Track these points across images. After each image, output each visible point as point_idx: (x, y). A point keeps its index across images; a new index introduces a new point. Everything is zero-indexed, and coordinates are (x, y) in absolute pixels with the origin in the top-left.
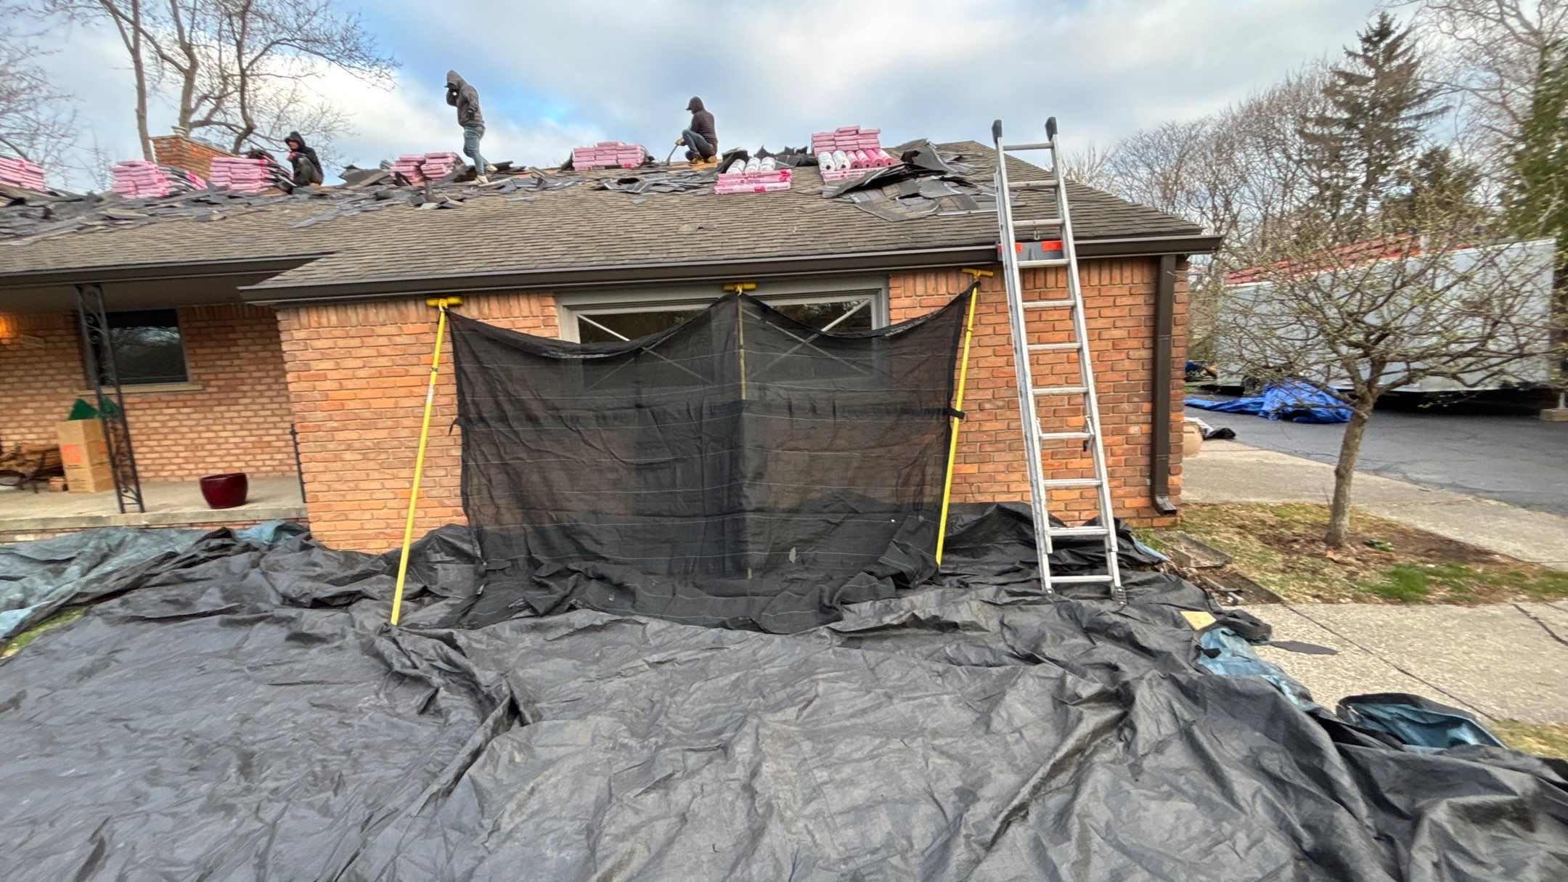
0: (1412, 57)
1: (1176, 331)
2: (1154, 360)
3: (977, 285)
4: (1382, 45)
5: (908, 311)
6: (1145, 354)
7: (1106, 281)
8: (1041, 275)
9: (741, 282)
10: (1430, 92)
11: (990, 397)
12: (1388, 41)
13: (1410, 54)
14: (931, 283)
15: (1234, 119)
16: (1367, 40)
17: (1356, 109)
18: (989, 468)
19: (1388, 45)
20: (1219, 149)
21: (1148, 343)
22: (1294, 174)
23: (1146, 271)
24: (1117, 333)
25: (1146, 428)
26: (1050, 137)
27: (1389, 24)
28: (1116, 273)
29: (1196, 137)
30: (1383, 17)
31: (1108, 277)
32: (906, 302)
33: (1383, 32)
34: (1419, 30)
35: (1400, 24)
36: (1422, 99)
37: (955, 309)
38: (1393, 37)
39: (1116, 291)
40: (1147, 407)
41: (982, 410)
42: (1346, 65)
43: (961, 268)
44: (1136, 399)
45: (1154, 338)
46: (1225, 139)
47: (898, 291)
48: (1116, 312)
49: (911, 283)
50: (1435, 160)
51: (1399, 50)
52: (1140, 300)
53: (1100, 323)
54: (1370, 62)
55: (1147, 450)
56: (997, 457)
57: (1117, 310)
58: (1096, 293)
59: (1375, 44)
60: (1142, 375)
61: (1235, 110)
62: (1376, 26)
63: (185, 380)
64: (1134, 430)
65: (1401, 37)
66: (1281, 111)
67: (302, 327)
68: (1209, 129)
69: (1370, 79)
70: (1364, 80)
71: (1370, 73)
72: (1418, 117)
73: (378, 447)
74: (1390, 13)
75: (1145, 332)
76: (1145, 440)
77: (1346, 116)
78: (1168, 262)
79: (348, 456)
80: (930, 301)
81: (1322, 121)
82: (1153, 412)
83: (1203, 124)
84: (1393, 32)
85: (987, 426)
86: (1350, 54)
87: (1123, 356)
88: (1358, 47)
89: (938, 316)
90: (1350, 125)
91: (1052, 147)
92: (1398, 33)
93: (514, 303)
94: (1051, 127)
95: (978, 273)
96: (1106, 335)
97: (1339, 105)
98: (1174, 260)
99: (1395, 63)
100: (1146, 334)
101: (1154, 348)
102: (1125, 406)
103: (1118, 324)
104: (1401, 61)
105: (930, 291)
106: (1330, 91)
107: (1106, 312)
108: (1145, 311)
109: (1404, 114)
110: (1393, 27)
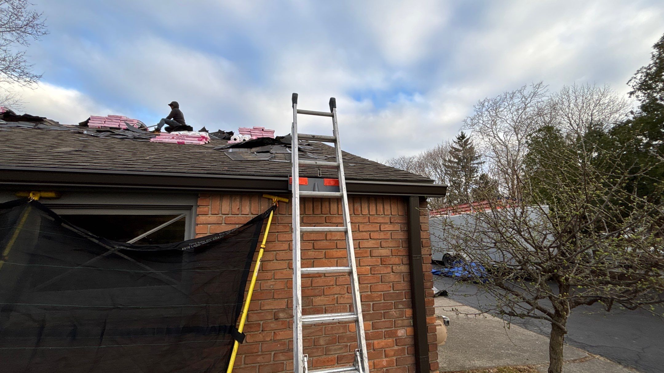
1: (424, 251)
2: (411, 273)
3: (274, 208)
5: (213, 227)
6: (404, 268)
7: (373, 212)
8: (327, 204)
9: (36, 189)
10: (479, 156)
11: (284, 306)
12: (465, 140)
13: (472, 144)
14: (236, 204)
15: (423, 157)
16: (459, 139)
17: (459, 159)
19: (465, 141)
20: (420, 167)
21: (405, 260)
22: (444, 177)
23: (400, 207)
24: (384, 252)
26: (332, 110)
28: (380, 207)
29: (412, 162)
30: (462, 133)
31: (374, 208)
32: (212, 219)
33: (463, 137)
34: (473, 137)
36: (477, 158)
37: (253, 228)
38: (466, 139)
39: (380, 220)
40: (409, 312)
41: (277, 319)
42: (454, 145)
43: (262, 193)
44: (401, 306)
45: (410, 256)
46: (421, 164)
47: (206, 209)
48: (382, 235)
49: (218, 203)
50: (483, 177)
51: (468, 143)
52: (398, 227)
53: (370, 244)
54: (460, 145)
55: (412, 349)
57: (382, 233)
58: (367, 220)
59: (461, 140)
60: (403, 286)
61: (424, 154)
62: (460, 135)
65: (468, 139)
66: (438, 156)
68: (416, 160)
69: (462, 151)
70: (460, 151)
72: (477, 164)
74: (464, 131)
75: (403, 251)
76: (410, 341)
77: (457, 161)
78: (414, 201)
80: (235, 219)
81: (450, 161)
82: (414, 317)
83: (414, 158)
86: (454, 142)
87: (389, 270)
88: (457, 140)
89: (236, 233)
90: (458, 163)
91: (333, 116)
92: (468, 137)
94: (332, 103)
95: (275, 199)
96: (376, 253)
97: (454, 157)
98: (418, 200)
99: (468, 147)
100: (404, 253)
101: (410, 264)
102: (393, 312)
103: (384, 244)
104: (469, 146)
105: (235, 211)
106: (450, 152)
107: (374, 235)
108: (401, 236)
109: (472, 162)
110: (465, 136)
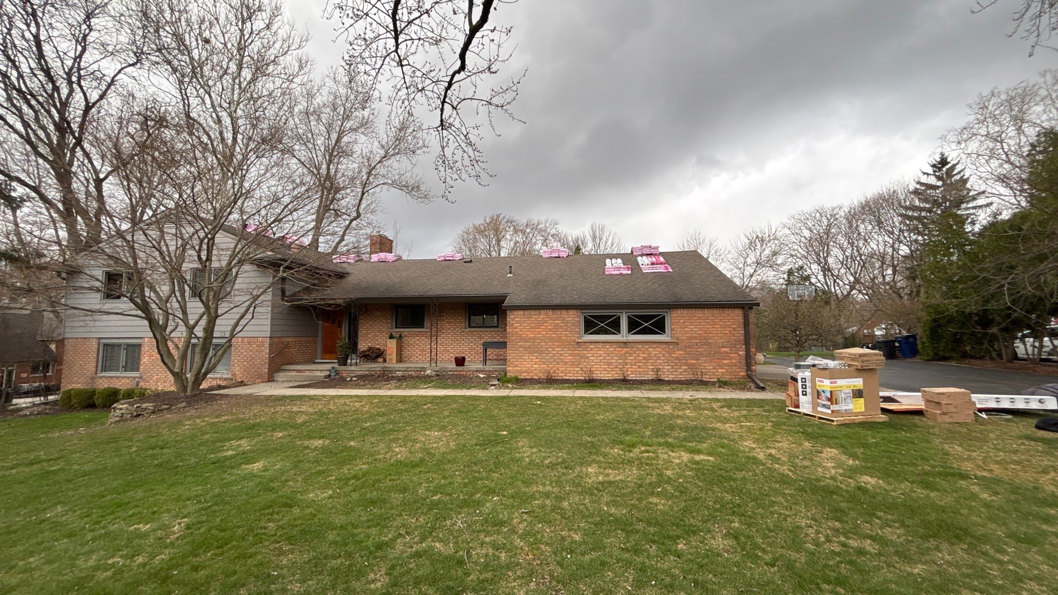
0: (964, 176)
1: (751, 326)
4: (944, 169)
5: (676, 318)
10: (979, 194)
12: (947, 167)
13: (962, 174)
16: (934, 166)
17: (934, 203)
18: (699, 361)
19: (948, 169)
21: (743, 329)
23: (741, 310)
25: (744, 353)
27: (946, 159)
29: (838, 213)
30: (942, 155)
31: (731, 311)
32: (675, 315)
33: (943, 162)
35: (952, 157)
36: (974, 198)
38: (949, 165)
39: (733, 315)
40: (744, 346)
42: (924, 179)
44: (741, 344)
46: (852, 218)
47: (673, 312)
49: (677, 310)
51: (955, 172)
52: (740, 318)
53: (729, 323)
54: (939, 178)
55: (745, 359)
56: (701, 358)
57: (734, 320)
59: (940, 169)
60: (742, 338)
61: (856, 203)
62: (938, 159)
63: (423, 327)
64: (740, 353)
65: (954, 166)
67: (513, 315)
69: (940, 187)
70: (937, 187)
71: (940, 183)
72: (974, 208)
73: (529, 347)
74: (946, 152)
75: (742, 326)
76: (744, 356)
77: (928, 206)
78: (746, 308)
79: (520, 349)
80: (682, 315)
81: (912, 208)
82: (746, 348)
84: (949, 163)
85: (699, 350)
86: (924, 173)
87: (737, 332)
88: (930, 170)
92: (952, 163)
93: (569, 311)
97: (922, 200)
98: (748, 308)
99: (954, 179)
102: (738, 346)
104: (957, 177)
105: (682, 312)
106: (916, 192)
107: (731, 320)
108: (742, 321)
109: (964, 206)
110: (948, 160)
